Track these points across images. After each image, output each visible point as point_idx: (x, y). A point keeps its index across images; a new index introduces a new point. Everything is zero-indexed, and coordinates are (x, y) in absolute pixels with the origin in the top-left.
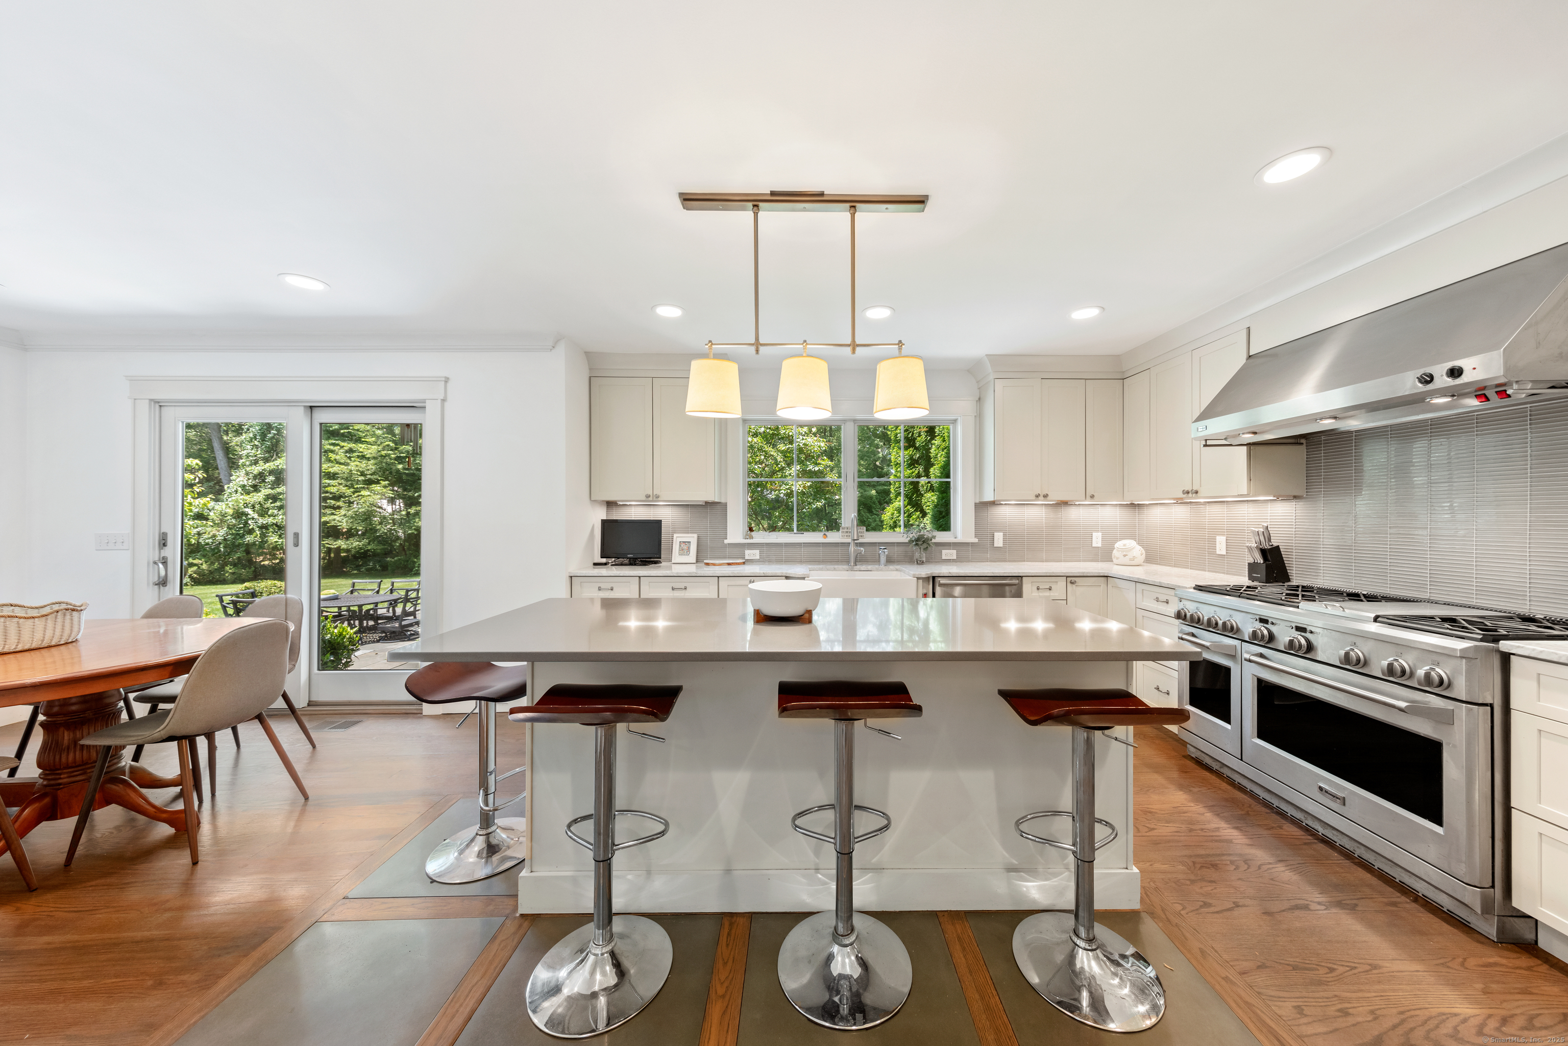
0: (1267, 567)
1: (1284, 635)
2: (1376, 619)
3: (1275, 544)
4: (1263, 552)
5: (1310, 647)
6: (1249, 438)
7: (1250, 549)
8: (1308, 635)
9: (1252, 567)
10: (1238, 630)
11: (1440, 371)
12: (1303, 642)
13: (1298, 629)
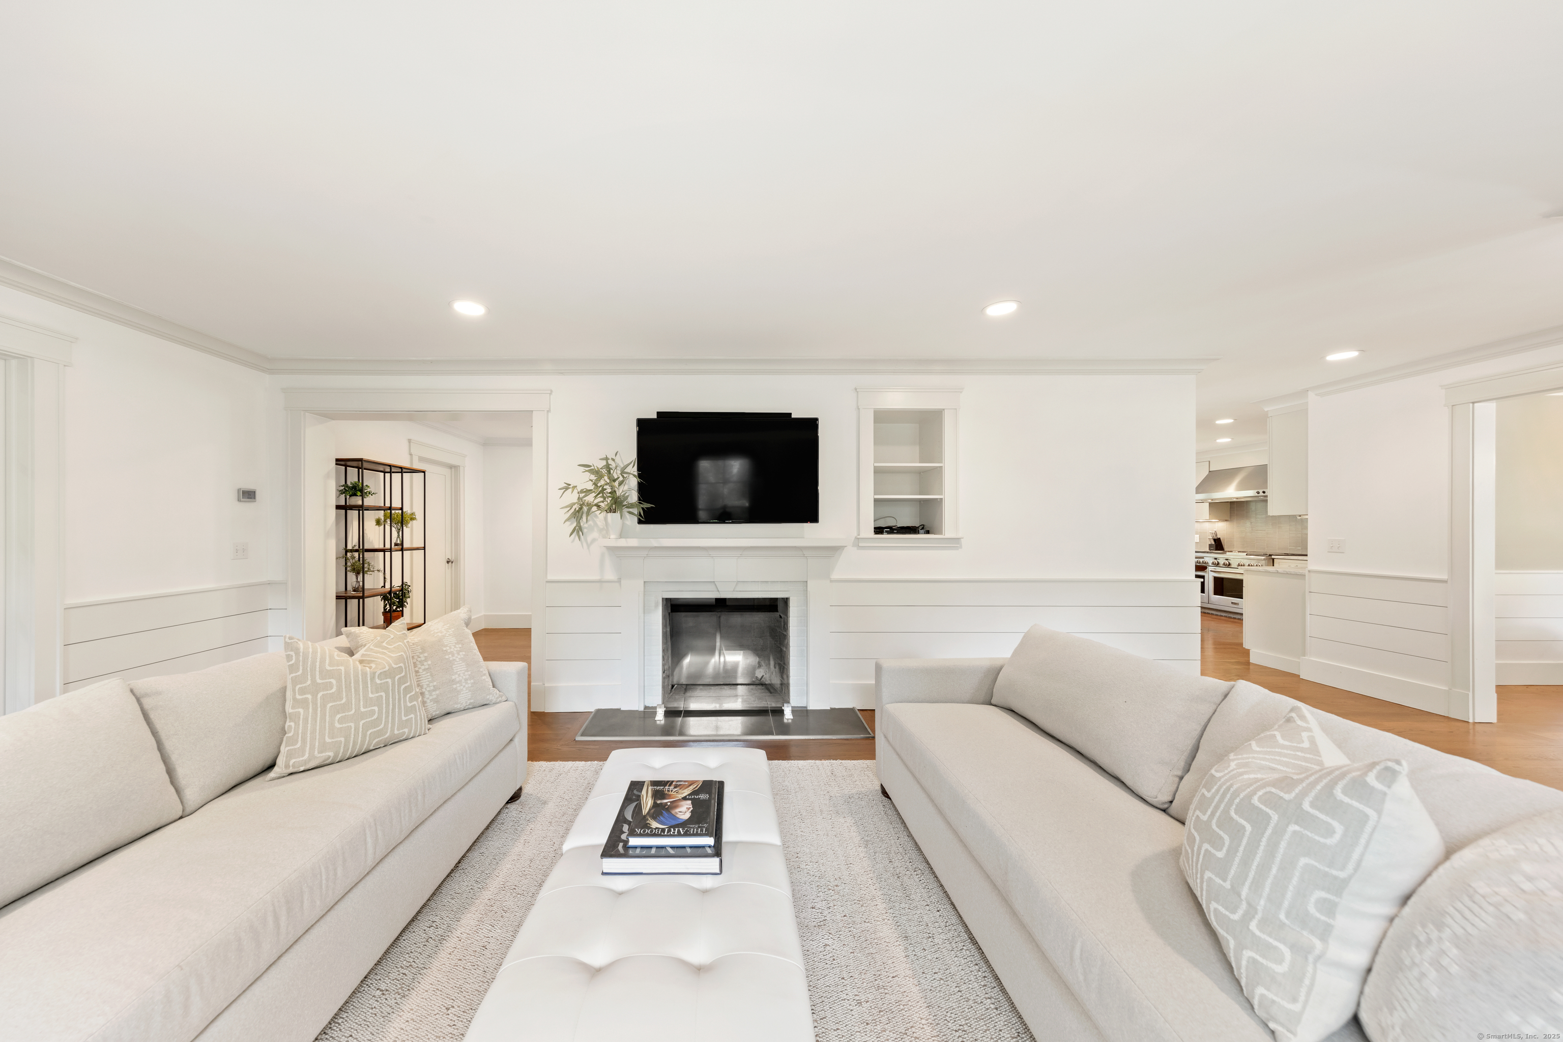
0: (1216, 545)
1: (1222, 562)
2: (1247, 555)
3: (1219, 537)
4: (1215, 540)
5: (1230, 564)
6: (1210, 501)
7: (1209, 539)
8: (1229, 561)
9: (1210, 546)
10: (1207, 563)
11: (1261, 491)
12: (1228, 563)
13: (1226, 560)
